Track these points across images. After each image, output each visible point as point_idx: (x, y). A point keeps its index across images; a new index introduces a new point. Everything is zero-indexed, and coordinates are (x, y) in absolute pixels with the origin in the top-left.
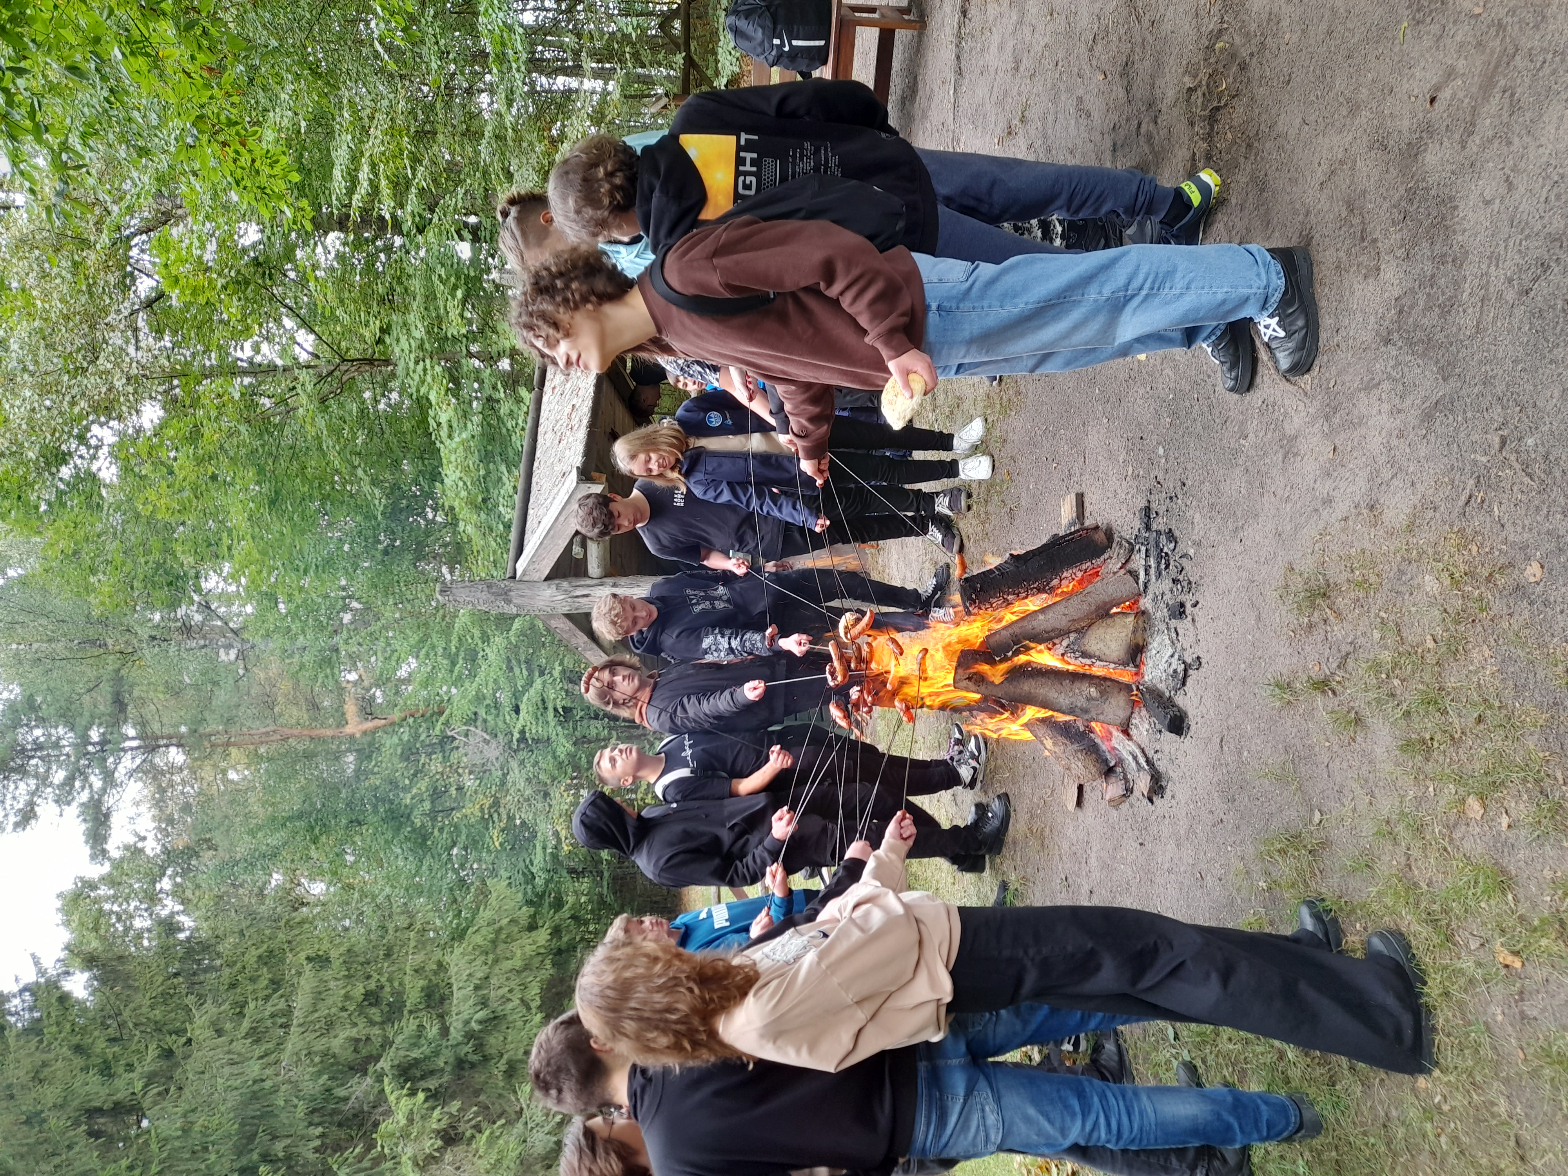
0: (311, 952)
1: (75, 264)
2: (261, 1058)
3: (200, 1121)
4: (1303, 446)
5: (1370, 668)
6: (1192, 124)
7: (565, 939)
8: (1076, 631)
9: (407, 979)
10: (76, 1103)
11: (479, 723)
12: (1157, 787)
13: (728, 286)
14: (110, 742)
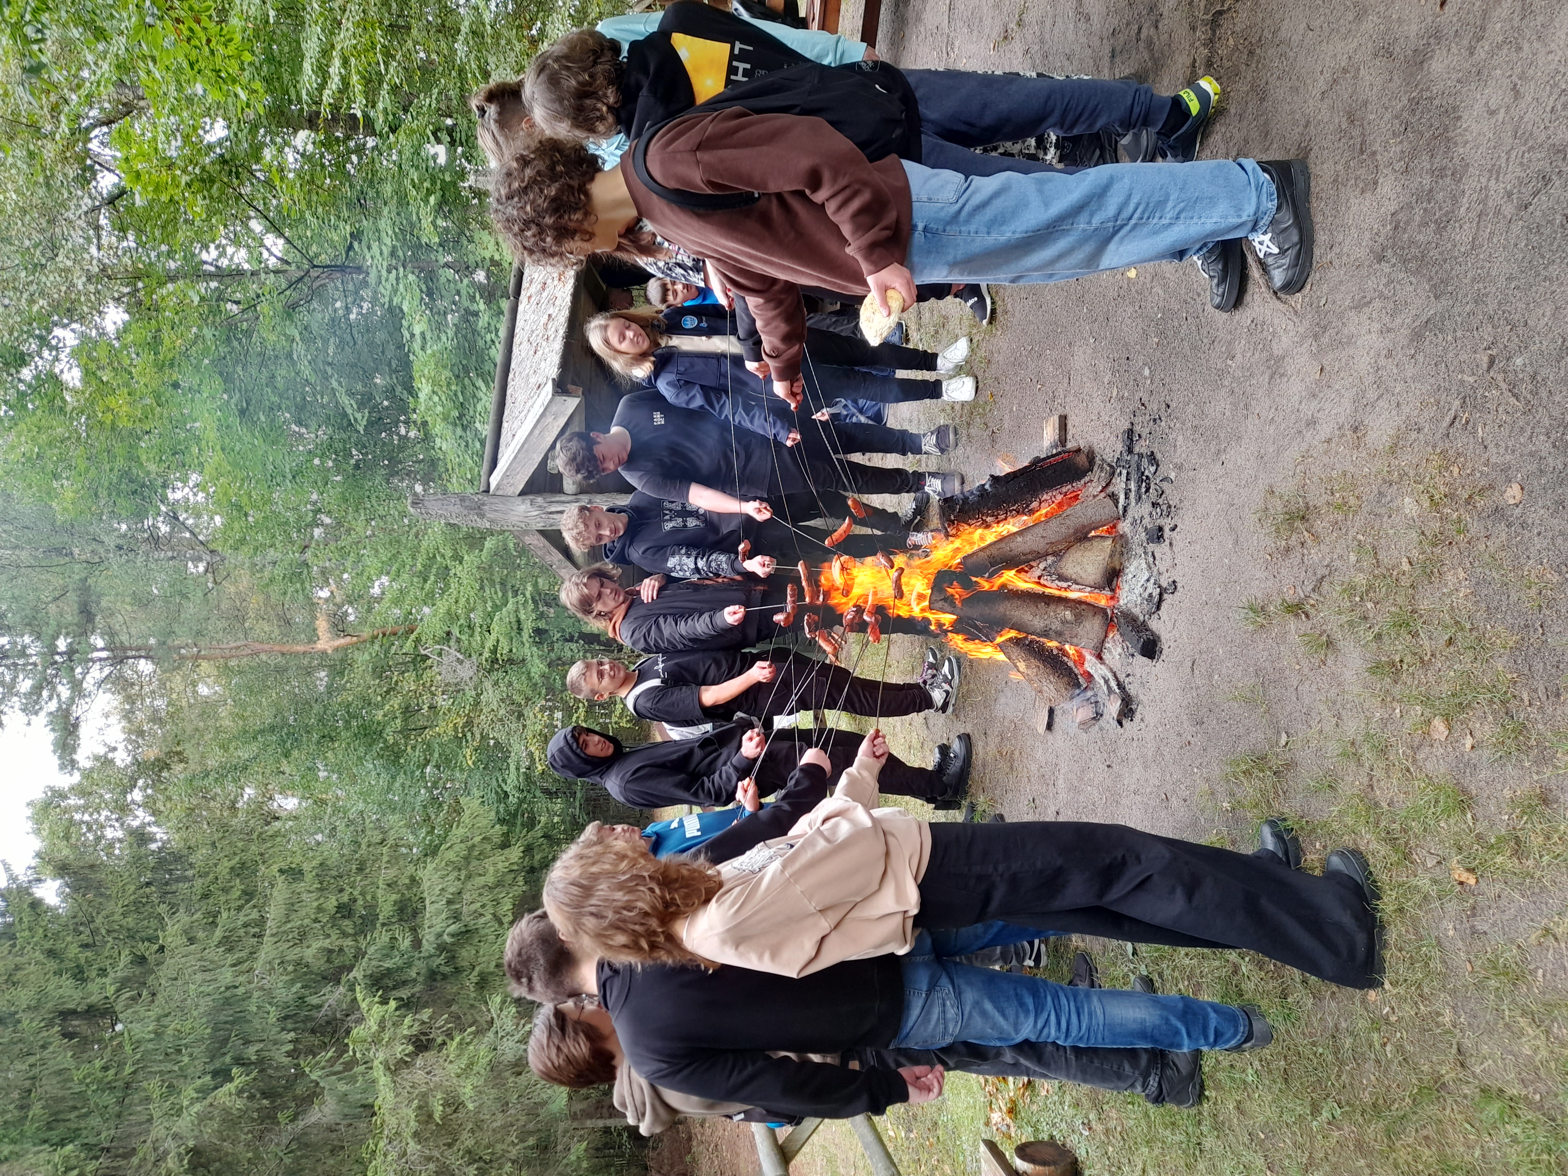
0: (284, 865)
1: (31, 155)
2: (234, 965)
3: (173, 1025)
4: (1290, 367)
5: (1345, 591)
6: (1193, 29)
7: (538, 857)
8: (1054, 554)
9: (380, 893)
10: (50, 1005)
11: (452, 643)
12: (1127, 711)
13: (711, 184)
14: (77, 651)
